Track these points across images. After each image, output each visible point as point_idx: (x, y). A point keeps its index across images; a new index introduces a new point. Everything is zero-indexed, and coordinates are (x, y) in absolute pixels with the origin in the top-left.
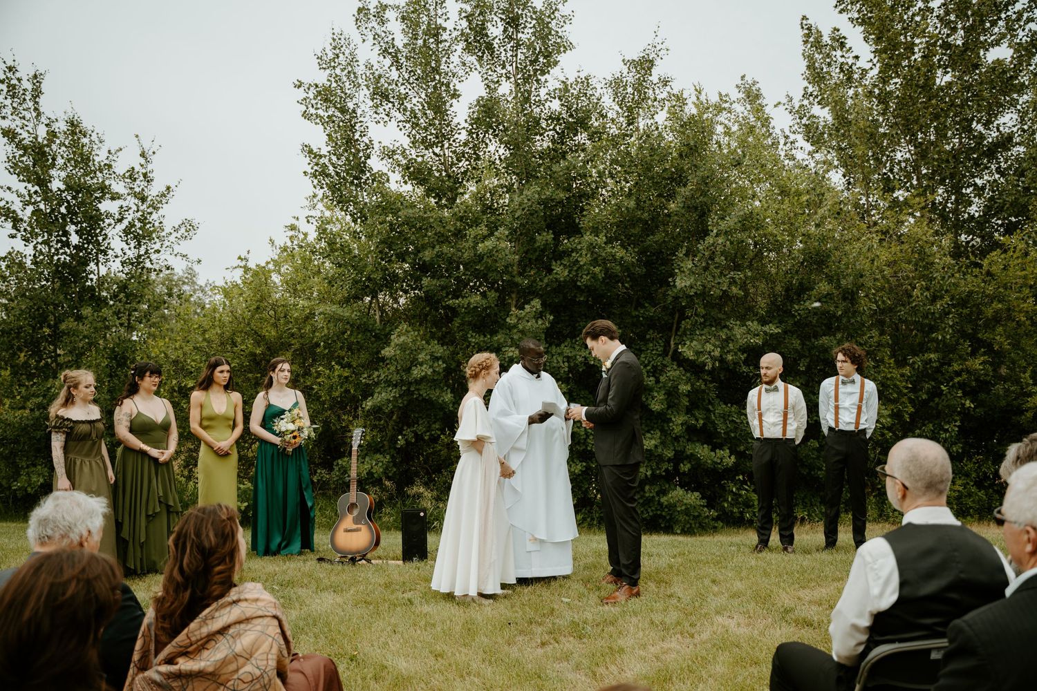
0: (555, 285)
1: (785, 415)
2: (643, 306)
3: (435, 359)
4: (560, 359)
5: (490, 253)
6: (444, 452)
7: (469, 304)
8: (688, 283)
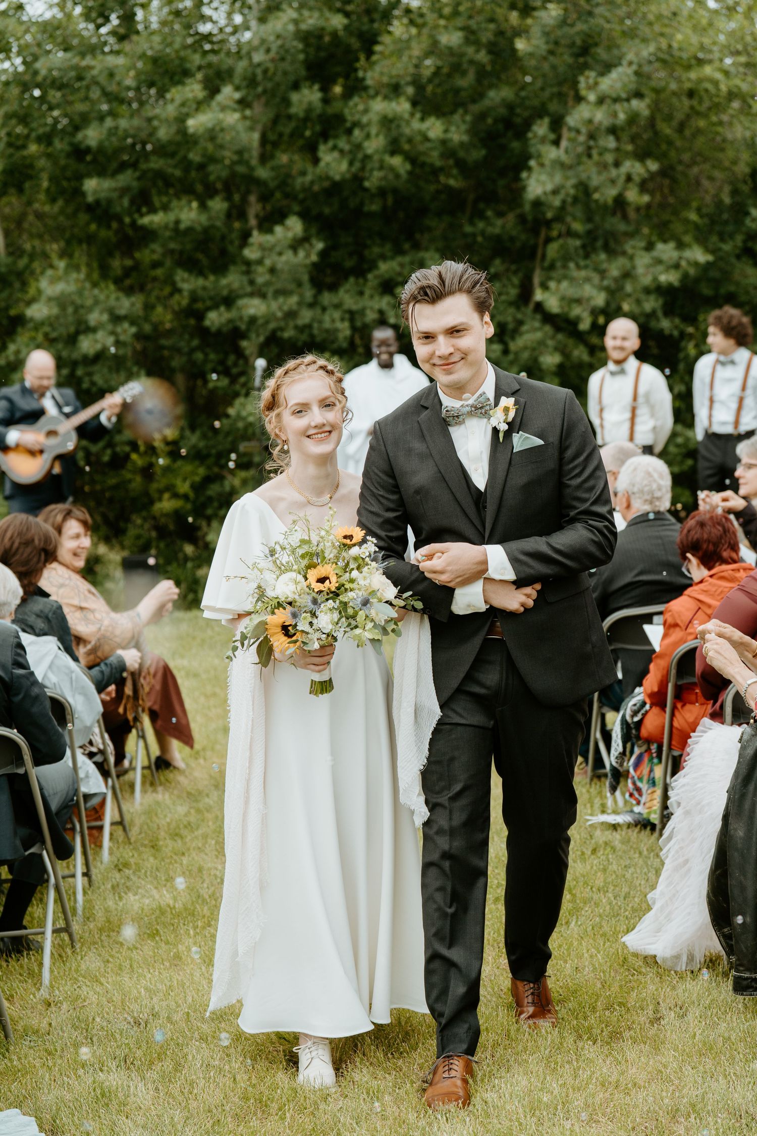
0: (326, 184)
1: (634, 410)
2: (481, 216)
3: (116, 319)
4: (337, 315)
5: (212, 134)
6: (137, 482)
7: (177, 222)
8: (549, 187)
